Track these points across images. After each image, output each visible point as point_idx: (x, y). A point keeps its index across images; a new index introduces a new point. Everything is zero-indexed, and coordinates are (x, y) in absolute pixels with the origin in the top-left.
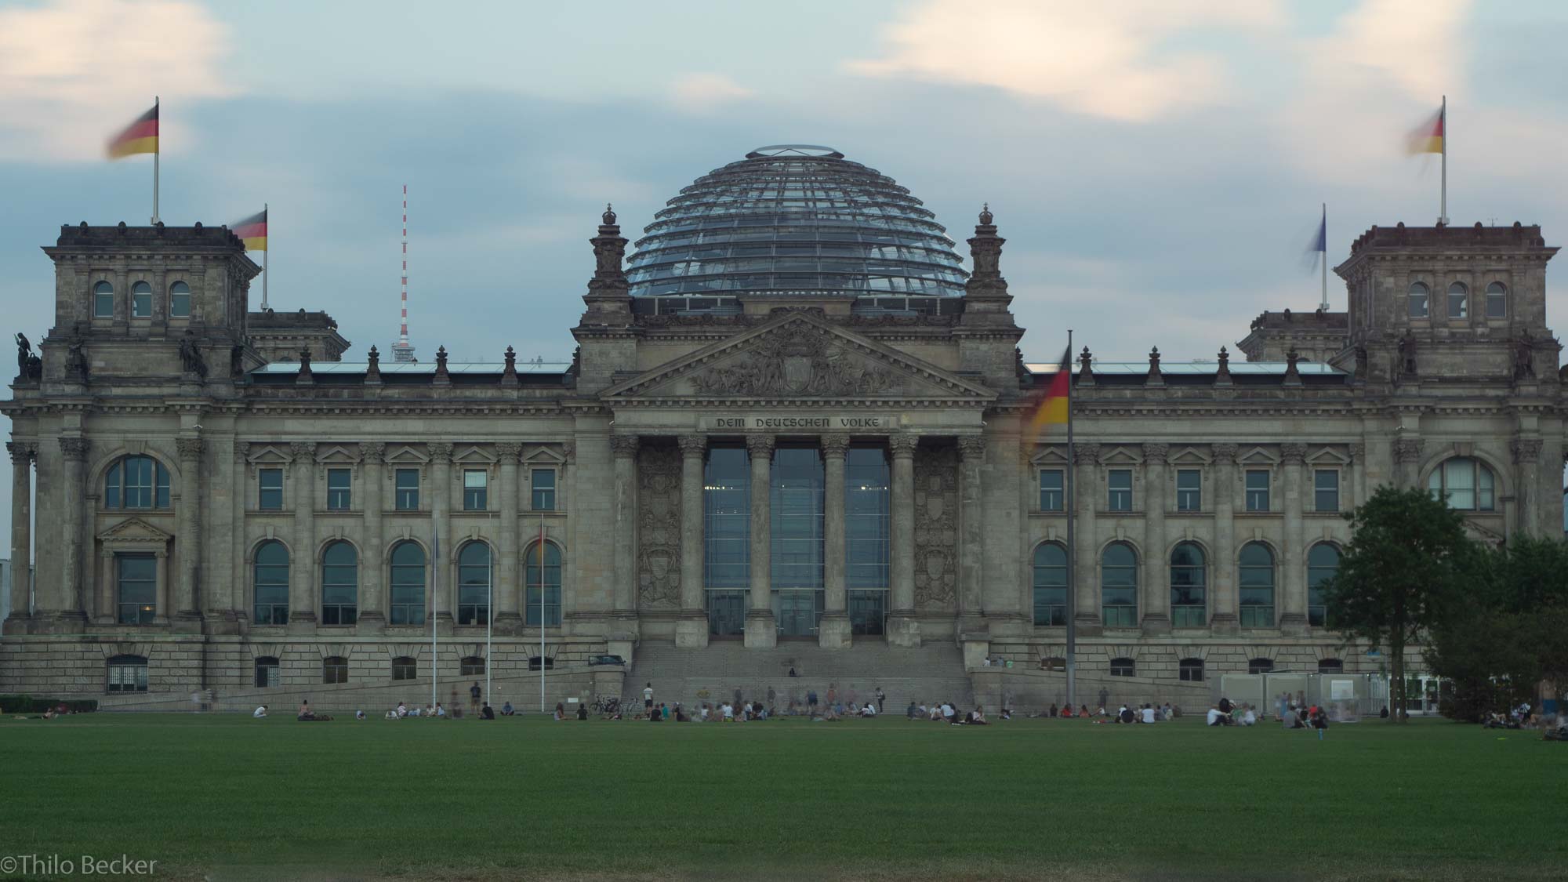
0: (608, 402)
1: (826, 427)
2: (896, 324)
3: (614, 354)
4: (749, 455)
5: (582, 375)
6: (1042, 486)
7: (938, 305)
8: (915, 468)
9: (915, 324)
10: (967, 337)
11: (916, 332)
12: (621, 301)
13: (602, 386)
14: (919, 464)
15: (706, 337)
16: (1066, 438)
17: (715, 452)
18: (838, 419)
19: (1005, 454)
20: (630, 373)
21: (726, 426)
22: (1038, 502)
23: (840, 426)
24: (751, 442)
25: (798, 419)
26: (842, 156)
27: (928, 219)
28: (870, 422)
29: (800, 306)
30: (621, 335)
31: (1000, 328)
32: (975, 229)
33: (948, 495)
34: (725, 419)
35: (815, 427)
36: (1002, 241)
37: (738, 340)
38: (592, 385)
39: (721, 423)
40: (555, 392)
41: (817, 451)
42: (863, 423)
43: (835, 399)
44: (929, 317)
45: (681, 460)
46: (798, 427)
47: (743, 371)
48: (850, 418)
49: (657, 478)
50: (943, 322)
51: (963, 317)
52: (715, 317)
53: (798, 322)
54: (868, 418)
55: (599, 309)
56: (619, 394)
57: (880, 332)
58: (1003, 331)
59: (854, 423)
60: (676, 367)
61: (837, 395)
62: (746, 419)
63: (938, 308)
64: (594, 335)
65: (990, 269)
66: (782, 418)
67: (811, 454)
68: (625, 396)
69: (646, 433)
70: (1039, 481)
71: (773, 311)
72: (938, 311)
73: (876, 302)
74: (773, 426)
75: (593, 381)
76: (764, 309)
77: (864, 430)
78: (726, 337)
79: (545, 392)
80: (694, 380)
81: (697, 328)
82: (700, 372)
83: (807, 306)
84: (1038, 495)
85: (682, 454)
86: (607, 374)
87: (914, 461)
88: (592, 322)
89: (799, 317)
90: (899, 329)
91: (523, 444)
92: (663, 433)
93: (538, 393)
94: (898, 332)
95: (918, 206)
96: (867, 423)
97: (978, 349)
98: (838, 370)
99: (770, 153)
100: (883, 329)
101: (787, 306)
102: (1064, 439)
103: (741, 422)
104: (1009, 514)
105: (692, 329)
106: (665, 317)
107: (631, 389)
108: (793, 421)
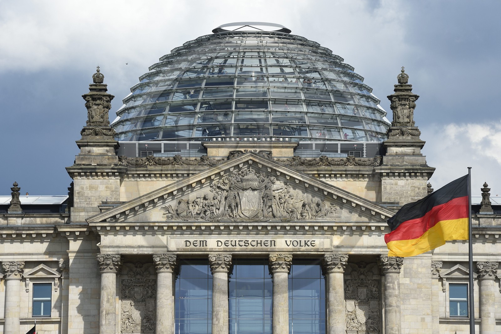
0: (96, 227)
1: (273, 247)
2: (329, 164)
3: (102, 188)
4: (212, 269)
5: (75, 205)
6: (450, 297)
7: (365, 149)
8: (345, 281)
9: (345, 164)
10: (388, 175)
11: (346, 171)
12: (108, 146)
13: (91, 214)
14: (349, 277)
15: (177, 174)
16: (468, 257)
17: (184, 268)
18: (283, 240)
19: (420, 270)
20: (114, 203)
21: (192, 246)
22: (448, 310)
23: (284, 246)
24: (213, 259)
25: (250, 240)
26: (290, 31)
27: (357, 81)
28: (309, 243)
29: (252, 150)
30: (107, 173)
31: (415, 167)
32: (394, 88)
33: (373, 303)
34: (192, 240)
35: (264, 247)
36: (417, 97)
37: (202, 176)
38: (83, 214)
39: (188, 243)
40: (53, 220)
41: (267, 267)
42: (303, 244)
43: (280, 224)
44: (357, 159)
45: (156, 275)
46: (250, 247)
47: (206, 202)
48: (292, 240)
49: (136, 289)
50: (368, 163)
51: (385, 158)
52: (184, 158)
53: (250, 162)
54: (307, 240)
55: (89, 152)
56: (105, 221)
57: (318, 171)
58: (417, 169)
59: (295, 243)
60: (152, 199)
61: (282, 222)
62: (208, 240)
63: (365, 151)
64: (85, 173)
65: (407, 120)
66: (237, 240)
67: (261, 270)
68: (109, 222)
69: (127, 253)
70: (448, 293)
71: (232, 154)
72: (365, 154)
73: (314, 146)
74: (230, 246)
75: (84, 210)
76: (223, 152)
77: (304, 249)
78: (193, 174)
79: (44, 220)
80: (166, 209)
81: (170, 167)
82: (172, 203)
83: (258, 150)
84: (448, 303)
85: (157, 269)
86: (96, 205)
87: (345, 274)
88: (84, 162)
89: (251, 158)
90: (332, 168)
91: (26, 262)
92: (140, 253)
93: (38, 221)
94: (332, 170)
95: (349, 71)
96: (306, 244)
97: (396, 184)
98: (283, 201)
99: (231, 29)
100: (319, 168)
101: (242, 150)
102: (466, 259)
103: (203, 243)
104: (423, 320)
105: (165, 167)
106: (144, 158)
107: (114, 217)
108: (246, 242)
